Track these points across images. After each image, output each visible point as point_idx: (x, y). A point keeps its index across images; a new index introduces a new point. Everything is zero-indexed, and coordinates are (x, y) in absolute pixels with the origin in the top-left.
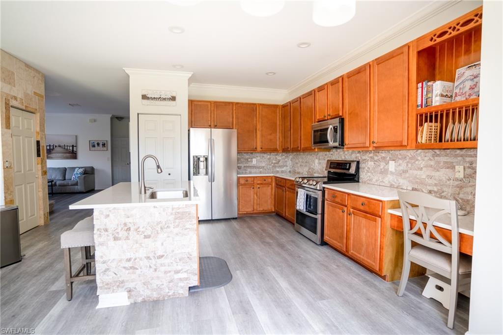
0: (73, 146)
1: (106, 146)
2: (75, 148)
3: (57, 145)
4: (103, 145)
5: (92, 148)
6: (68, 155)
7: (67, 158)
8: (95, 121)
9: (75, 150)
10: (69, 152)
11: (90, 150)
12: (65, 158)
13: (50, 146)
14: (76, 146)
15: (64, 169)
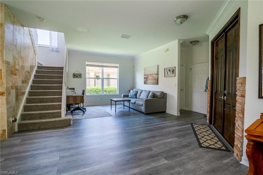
0: (156, 74)
1: (174, 72)
3: (150, 74)
4: (172, 71)
6: (154, 81)
8: (168, 50)
10: (154, 79)
11: (165, 77)
12: (153, 84)
13: (147, 75)
14: (158, 74)
15: (149, 92)
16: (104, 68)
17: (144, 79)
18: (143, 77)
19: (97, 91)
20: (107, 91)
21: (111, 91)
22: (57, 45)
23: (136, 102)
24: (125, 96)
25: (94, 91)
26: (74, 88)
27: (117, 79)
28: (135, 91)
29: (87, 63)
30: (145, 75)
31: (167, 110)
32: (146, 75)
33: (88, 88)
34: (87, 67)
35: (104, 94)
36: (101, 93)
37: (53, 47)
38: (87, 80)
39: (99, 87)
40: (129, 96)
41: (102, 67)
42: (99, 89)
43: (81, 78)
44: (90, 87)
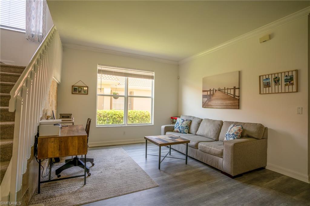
0: (235, 88)
1: (294, 81)
2: (237, 91)
3: (217, 89)
4: (286, 80)
5: (264, 90)
6: (228, 102)
7: (227, 107)
8: (271, 37)
9: (237, 94)
10: (230, 99)
11: (260, 93)
12: (225, 107)
13: (210, 90)
14: (239, 88)
15: (220, 123)
16: (129, 78)
17: (203, 98)
18: (201, 94)
19: (114, 116)
20: (130, 118)
21: (136, 118)
22: (41, 31)
23: (200, 144)
24: (167, 130)
25: (109, 117)
26: (72, 114)
27: (150, 99)
28: (187, 120)
29: (99, 67)
30: (204, 91)
31: (268, 163)
32: (207, 91)
33: (99, 111)
34: (99, 75)
35: (128, 125)
36: (123, 123)
37: (34, 33)
38: (98, 97)
39: (117, 111)
40: (175, 129)
41: (126, 76)
42: (117, 113)
43: (87, 94)
44: (103, 110)
